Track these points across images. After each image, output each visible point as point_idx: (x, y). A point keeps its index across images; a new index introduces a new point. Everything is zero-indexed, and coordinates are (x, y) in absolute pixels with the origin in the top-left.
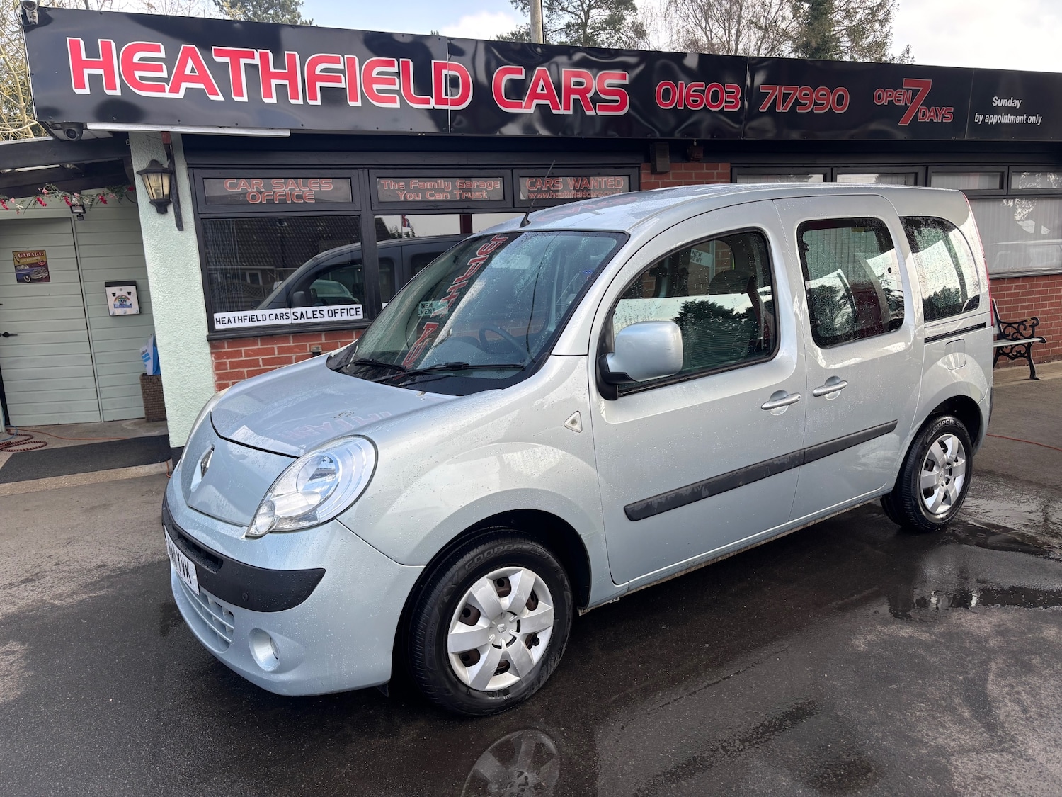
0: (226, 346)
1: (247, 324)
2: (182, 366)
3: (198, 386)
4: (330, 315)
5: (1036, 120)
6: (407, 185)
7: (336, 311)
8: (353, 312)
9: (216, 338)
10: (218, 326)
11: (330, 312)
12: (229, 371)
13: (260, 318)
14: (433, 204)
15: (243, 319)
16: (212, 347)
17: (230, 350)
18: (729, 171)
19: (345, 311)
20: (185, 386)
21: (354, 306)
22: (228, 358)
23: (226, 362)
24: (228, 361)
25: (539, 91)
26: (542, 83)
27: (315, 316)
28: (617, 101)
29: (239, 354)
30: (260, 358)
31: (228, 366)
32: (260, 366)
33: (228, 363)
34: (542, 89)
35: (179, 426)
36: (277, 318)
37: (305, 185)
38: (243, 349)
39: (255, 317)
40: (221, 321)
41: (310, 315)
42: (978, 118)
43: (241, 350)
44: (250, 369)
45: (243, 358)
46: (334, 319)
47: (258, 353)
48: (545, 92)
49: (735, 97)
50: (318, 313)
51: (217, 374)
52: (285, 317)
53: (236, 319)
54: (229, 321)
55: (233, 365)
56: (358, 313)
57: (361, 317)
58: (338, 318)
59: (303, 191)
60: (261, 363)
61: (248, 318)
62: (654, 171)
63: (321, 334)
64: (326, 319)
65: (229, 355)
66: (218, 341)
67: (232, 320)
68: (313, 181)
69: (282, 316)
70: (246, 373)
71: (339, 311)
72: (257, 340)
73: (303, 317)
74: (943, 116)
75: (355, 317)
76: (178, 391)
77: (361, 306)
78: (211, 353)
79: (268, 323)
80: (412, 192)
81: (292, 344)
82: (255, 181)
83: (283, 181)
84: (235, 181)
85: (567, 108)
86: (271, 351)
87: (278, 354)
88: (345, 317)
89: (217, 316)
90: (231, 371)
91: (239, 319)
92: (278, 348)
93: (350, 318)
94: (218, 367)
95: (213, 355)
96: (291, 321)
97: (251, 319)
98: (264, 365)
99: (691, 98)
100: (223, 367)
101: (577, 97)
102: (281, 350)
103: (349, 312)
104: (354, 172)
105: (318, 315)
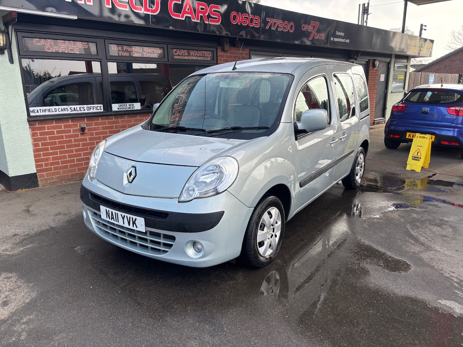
0: (37, 124)
1: (47, 113)
2: (14, 135)
3: (23, 144)
4: (88, 109)
5: (348, 41)
6: (122, 49)
7: (91, 108)
8: (99, 108)
9: (32, 120)
10: (32, 114)
11: (88, 108)
12: (39, 137)
13: (53, 110)
14: (134, 58)
15: (45, 111)
16: (30, 125)
17: (39, 126)
18: (249, 52)
19: (95, 107)
20: (16, 145)
21: (99, 105)
22: (38, 131)
23: (37, 132)
24: (38, 132)
25: (187, 10)
26: (188, 7)
27: (81, 110)
28: (216, 18)
29: (44, 128)
30: (55, 130)
31: (39, 134)
32: (55, 134)
33: (38, 133)
34: (188, 10)
35: (14, 166)
36: (62, 110)
37: (74, 45)
38: (46, 126)
39: (51, 110)
40: (33, 111)
41: (78, 109)
42: (332, 39)
43: (45, 127)
44: (50, 136)
45: (46, 131)
46: (89, 111)
47: (54, 128)
48: (189, 11)
49: (258, 22)
50: (82, 108)
51: (33, 139)
52: (66, 110)
53: (41, 111)
54: (38, 112)
55: (41, 134)
56: (101, 109)
57: (102, 111)
58: (92, 111)
59: (73, 47)
60: (55, 133)
61: (47, 110)
62: (223, 50)
63: (84, 119)
64: (86, 111)
65: (39, 129)
66: (33, 122)
67: (39, 111)
68: (78, 43)
69: (65, 110)
70: (48, 138)
71: (92, 108)
72: (53, 121)
73: (75, 110)
74: (322, 37)
75: (100, 111)
76: (12, 148)
77: (102, 105)
78: (30, 128)
79: (57, 113)
80: (125, 52)
81: (70, 123)
82: (49, 40)
83: (63, 41)
84: (39, 39)
85: (198, 19)
86: (61, 127)
87: (64, 128)
88: (95, 111)
89: (31, 109)
90: (40, 137)
91: (43, 111)
92: (64, 125)
93: (97, 111)
94: (33, 135)
95: (31, 129)
96: (69, 112)
97: (49, 110)
98: (57, 134)
99: (243, 20)
100: (36, 135)
101: (202, 15)
102: (65, 126)
103: (97, 109)
104: (98, 40)
105: (82, 109)
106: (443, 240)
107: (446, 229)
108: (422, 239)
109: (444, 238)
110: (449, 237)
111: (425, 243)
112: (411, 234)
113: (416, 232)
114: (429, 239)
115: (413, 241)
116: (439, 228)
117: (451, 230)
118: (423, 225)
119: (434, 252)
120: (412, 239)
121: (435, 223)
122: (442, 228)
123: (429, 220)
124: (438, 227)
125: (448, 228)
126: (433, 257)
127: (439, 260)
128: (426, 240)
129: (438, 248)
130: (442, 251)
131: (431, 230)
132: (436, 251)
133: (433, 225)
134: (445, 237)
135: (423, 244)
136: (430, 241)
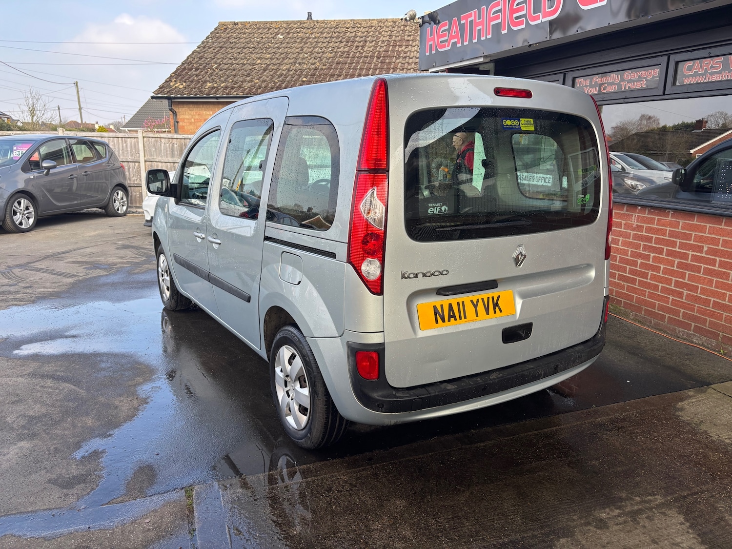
21: (548, 176)
80: (593, 86)
106: (17, 395)
107: (18, 418)
108: (49, 383)
109: (16, 398)
110: (8, 403)
111: (42, 379)
112: (69, 383)
113: (63, 389)
114: (38, 387)
115: (59, 376)
116: (31, 413)
117: (8, 419)
118: (61, 406)
119: (25, 373)
120: (63, 377)
121: (42, 421)
122: (25, 416)
123: (56, 423)
124: (34, 414)
125: (14, 421)
126: (23, 368)
127: (14, 368)
128: (42, 384)
129: (20, 380)
130: (15, 379)
131: (43, 404)
132: (23, 376)
133: (44, 415)
134: (16, 401)
135: (43, 376)
136: (37, 385)
